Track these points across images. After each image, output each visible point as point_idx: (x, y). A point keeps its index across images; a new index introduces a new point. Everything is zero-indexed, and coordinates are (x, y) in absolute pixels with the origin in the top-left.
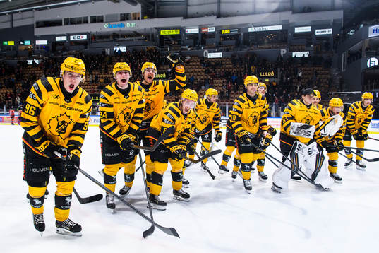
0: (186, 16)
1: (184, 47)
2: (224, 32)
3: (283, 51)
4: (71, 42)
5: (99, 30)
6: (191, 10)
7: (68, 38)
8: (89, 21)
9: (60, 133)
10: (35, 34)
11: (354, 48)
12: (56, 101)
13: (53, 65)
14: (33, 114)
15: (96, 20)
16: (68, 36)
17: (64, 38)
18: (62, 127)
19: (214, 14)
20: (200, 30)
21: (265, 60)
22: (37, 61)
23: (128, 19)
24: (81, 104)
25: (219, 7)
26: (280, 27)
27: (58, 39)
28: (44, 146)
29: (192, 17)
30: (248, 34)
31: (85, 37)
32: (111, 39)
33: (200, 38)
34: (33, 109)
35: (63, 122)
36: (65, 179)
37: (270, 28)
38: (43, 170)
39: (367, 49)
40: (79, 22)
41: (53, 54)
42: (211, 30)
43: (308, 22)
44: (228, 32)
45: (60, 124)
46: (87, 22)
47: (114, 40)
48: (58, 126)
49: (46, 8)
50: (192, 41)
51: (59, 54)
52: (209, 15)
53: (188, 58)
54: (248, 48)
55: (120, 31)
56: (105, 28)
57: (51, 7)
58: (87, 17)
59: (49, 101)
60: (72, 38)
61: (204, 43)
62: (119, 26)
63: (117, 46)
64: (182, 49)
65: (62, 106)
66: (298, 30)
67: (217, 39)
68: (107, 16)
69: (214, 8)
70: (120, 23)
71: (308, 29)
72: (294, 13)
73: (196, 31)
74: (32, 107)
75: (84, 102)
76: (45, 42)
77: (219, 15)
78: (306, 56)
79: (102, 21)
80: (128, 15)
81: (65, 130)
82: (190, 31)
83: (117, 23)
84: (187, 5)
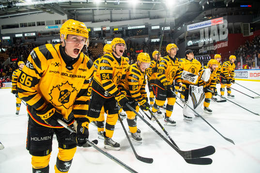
0: (93, 21)
1: (94, 38)
2: (115, 30)
3: (147, 39)
4: (26, 37)
5: (43, 30)
6: (96, 18)
7: (24, 35)
8: (36, 25)
9: (63, 102)
10: (2, 33)
11: (181, 36)
12: (57, 69)
13: (15, 51)
14: (30, 85)
15: (40, 24)
16: (24, 34)
17: (21, 35)
18: (64, 96)
19: (109, 20)
20: (102, 29)
21: (137, 44)
22: (4, 50)
23: (60, 23)
24: (84, 70)
25: (111, 16)
26: (144, 27)
27: (17, 36)
28: (50, 113)
29: (97, 21)
30: (127, 31)
31: (34, 34)
32: (50, 34)
33: (102, 33)
34: (29, 80)
35: (66, 91)
36: (65, 146)
37: (139, 27)
38: (45, 138)
39: (187, 37)
40: (30, 26)
41: (14, 45)
42: (108, 28)
43: (158, 23)
44: (117, 29)
45: (63, 93)
46: (35, 25)
47: (53, 36)
48: (61, 96)
49: (7, 17)
50: (98, 35)
51: (18, 45)
52: (106, 20)
53: (96, 44)
54: (128, 38)
55: (56, 30)
56: (46, 29)
57: (11, 17)
58: (35, 23)
59: (49, 70)
60: (26, 35)
61: (104, 36)
62: (54, 27)
63: (55, 39)
64: (93, 40)
65: (63, 74)
66: (153, 28)
67: (112, 33)
68: (47, 22)
69: (109, 17)
70: (55, 25)
71: (158, 27)
72: (150, 19)
73: (100, 29)
74: (28, 77)
75: (86, 68)
76: (9, 38)
77: (111, 21)
78: (158, 41)
79: (44, 25)
80: (59, 21)
81: (68, 99)
82: (96, 29)
83: (53, 26)
84: (94, 15)
